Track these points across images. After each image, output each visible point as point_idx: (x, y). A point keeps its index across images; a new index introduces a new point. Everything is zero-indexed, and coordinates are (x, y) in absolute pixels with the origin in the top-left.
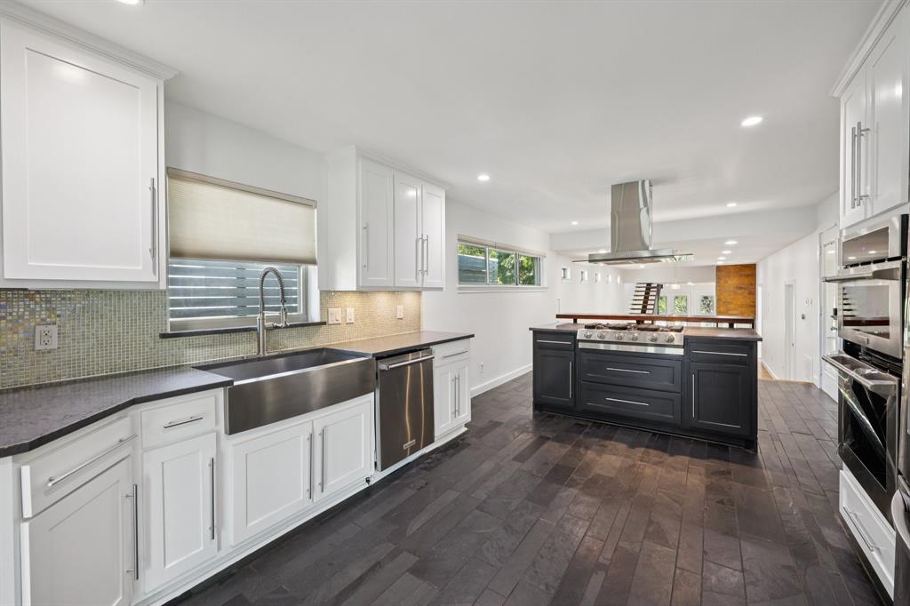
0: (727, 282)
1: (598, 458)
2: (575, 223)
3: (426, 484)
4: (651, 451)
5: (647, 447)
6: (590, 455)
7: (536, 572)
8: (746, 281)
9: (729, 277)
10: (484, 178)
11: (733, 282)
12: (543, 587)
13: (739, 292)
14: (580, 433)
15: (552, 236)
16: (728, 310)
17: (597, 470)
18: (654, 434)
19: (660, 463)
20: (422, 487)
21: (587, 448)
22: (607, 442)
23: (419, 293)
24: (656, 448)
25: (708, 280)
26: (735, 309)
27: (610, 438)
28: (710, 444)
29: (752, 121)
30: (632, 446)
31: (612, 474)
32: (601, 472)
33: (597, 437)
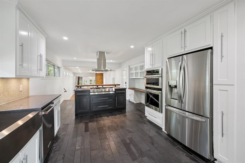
0: (98, 77)
1: (104, 122)
2: (75, 58)
3: (64, 155)
4: (112, 116)
5: (110, 116)
6: (102, 122)
7: (122, 154)
8: (101, 77)
9: (98, 76)
10: (65, 38)
11: (99, 77)
12: (126, 156)
13: (100, 79)
14: (94, 118)
15: (63, 61)
16: (98, 83)
17: (107, 125)
18: (109, 113)
19: (116, 118)
20: (63, 158)
21: (100, 121)
22: (102, 118)
23: (28, 79)
24: (112, 115)
25: (94, 76)
26: (99, 83)
27: (102, 117)
28: (119, 111)
29: (132, 47)
30: (108, 116)
31: (111, 124)
32: (108, 125)
33: (99, 117)
